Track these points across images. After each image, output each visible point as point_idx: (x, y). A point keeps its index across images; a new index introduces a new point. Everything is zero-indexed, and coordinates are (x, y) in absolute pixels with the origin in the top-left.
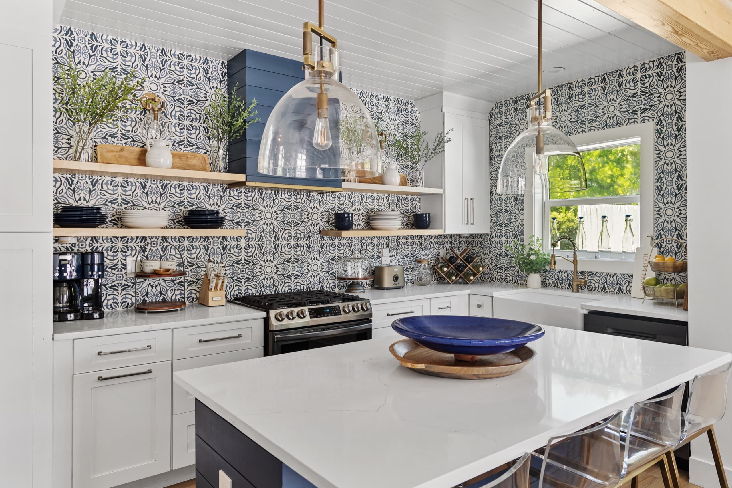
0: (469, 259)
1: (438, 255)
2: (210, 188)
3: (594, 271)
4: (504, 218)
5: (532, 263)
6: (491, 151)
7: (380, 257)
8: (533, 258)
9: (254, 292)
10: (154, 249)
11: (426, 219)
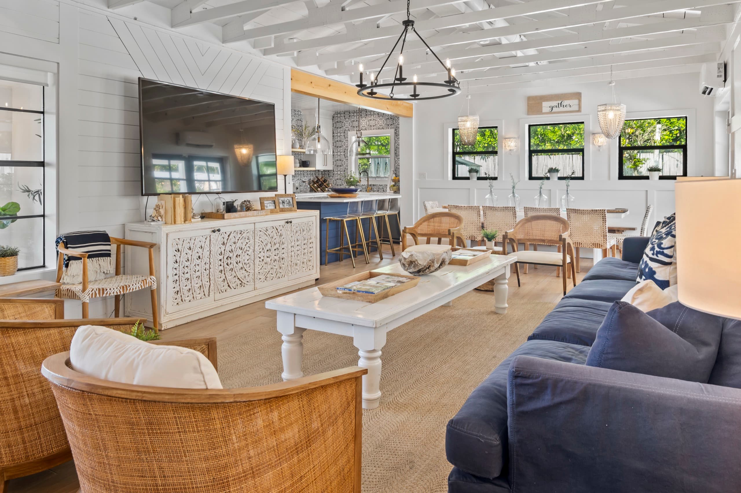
0: (325, 181)
1: (310, 179)
3: (374, 184)
4: (339, 163)
5: (351, 182)
6: (333, 133)
8: (352, 180)
11: (308, 163)
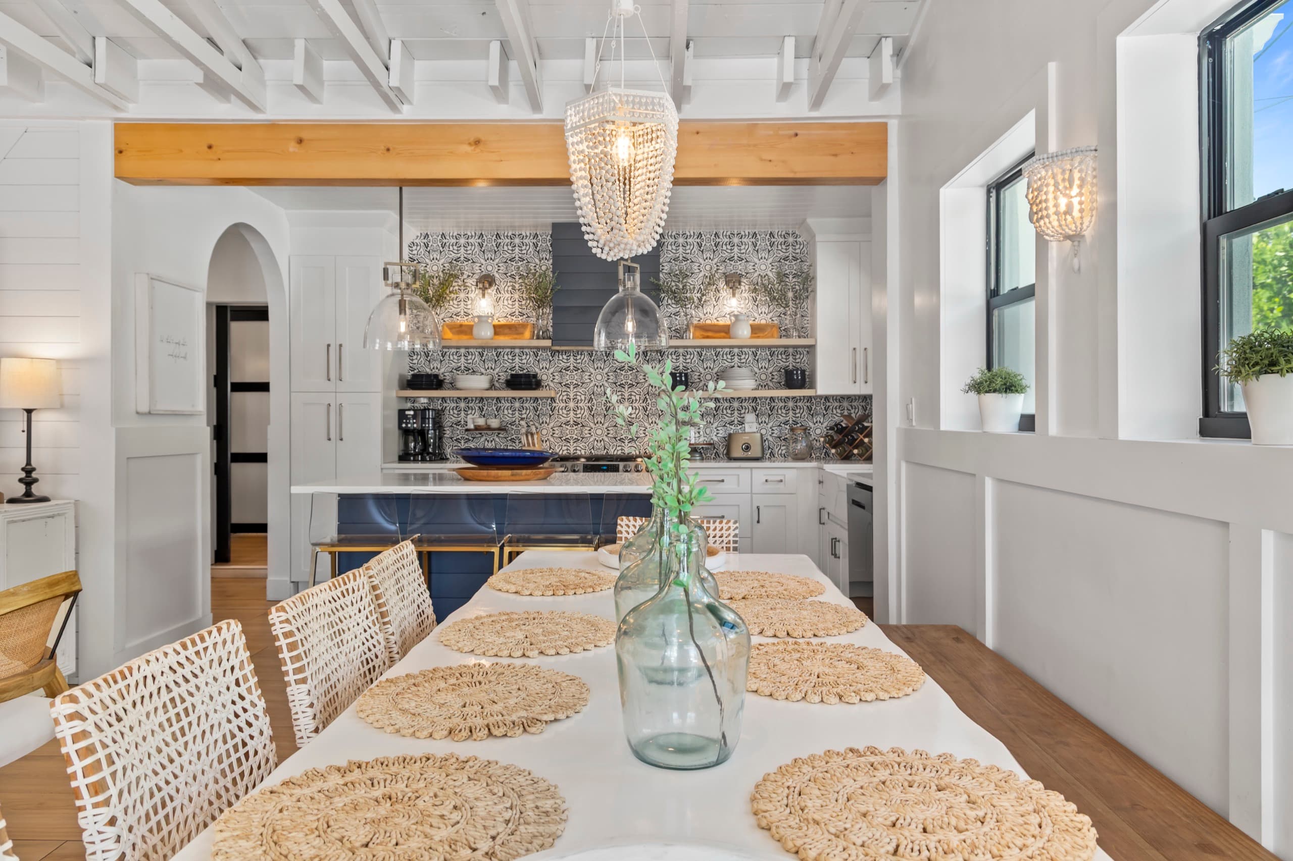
2: (540, 353)
7: (743, 423)
9: (583, 453)
10: (490, 409)
11: (797, 377)
